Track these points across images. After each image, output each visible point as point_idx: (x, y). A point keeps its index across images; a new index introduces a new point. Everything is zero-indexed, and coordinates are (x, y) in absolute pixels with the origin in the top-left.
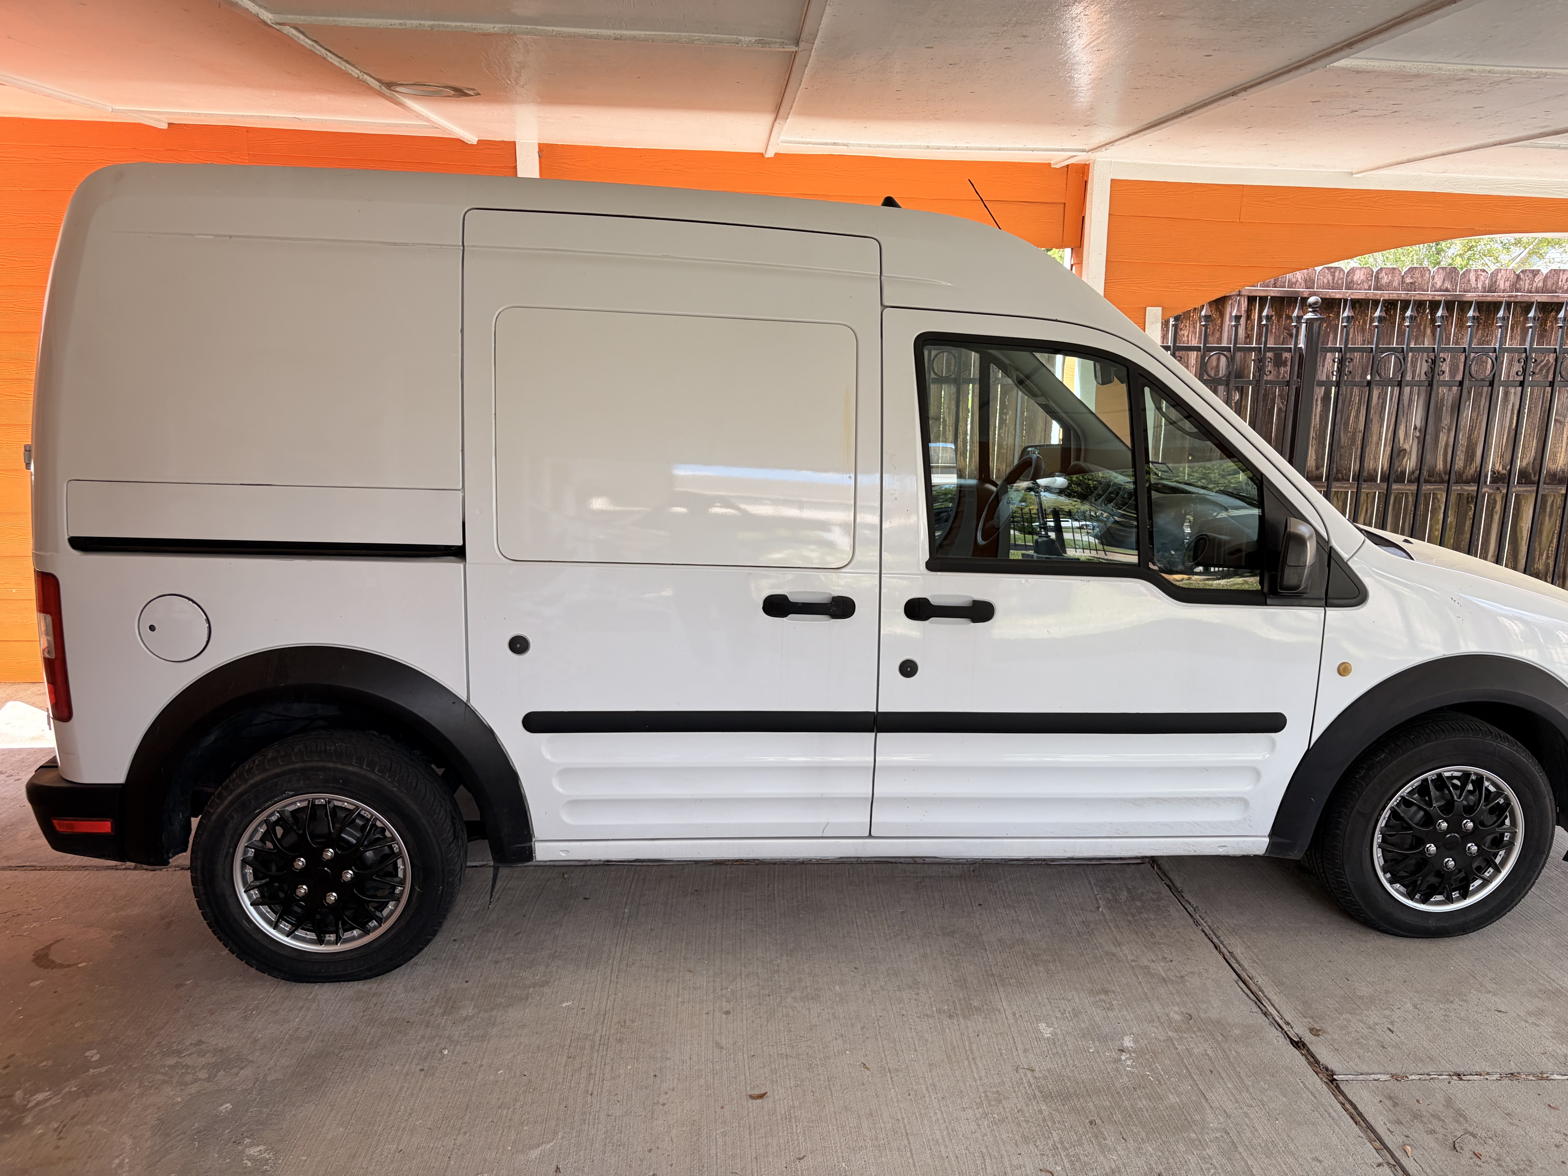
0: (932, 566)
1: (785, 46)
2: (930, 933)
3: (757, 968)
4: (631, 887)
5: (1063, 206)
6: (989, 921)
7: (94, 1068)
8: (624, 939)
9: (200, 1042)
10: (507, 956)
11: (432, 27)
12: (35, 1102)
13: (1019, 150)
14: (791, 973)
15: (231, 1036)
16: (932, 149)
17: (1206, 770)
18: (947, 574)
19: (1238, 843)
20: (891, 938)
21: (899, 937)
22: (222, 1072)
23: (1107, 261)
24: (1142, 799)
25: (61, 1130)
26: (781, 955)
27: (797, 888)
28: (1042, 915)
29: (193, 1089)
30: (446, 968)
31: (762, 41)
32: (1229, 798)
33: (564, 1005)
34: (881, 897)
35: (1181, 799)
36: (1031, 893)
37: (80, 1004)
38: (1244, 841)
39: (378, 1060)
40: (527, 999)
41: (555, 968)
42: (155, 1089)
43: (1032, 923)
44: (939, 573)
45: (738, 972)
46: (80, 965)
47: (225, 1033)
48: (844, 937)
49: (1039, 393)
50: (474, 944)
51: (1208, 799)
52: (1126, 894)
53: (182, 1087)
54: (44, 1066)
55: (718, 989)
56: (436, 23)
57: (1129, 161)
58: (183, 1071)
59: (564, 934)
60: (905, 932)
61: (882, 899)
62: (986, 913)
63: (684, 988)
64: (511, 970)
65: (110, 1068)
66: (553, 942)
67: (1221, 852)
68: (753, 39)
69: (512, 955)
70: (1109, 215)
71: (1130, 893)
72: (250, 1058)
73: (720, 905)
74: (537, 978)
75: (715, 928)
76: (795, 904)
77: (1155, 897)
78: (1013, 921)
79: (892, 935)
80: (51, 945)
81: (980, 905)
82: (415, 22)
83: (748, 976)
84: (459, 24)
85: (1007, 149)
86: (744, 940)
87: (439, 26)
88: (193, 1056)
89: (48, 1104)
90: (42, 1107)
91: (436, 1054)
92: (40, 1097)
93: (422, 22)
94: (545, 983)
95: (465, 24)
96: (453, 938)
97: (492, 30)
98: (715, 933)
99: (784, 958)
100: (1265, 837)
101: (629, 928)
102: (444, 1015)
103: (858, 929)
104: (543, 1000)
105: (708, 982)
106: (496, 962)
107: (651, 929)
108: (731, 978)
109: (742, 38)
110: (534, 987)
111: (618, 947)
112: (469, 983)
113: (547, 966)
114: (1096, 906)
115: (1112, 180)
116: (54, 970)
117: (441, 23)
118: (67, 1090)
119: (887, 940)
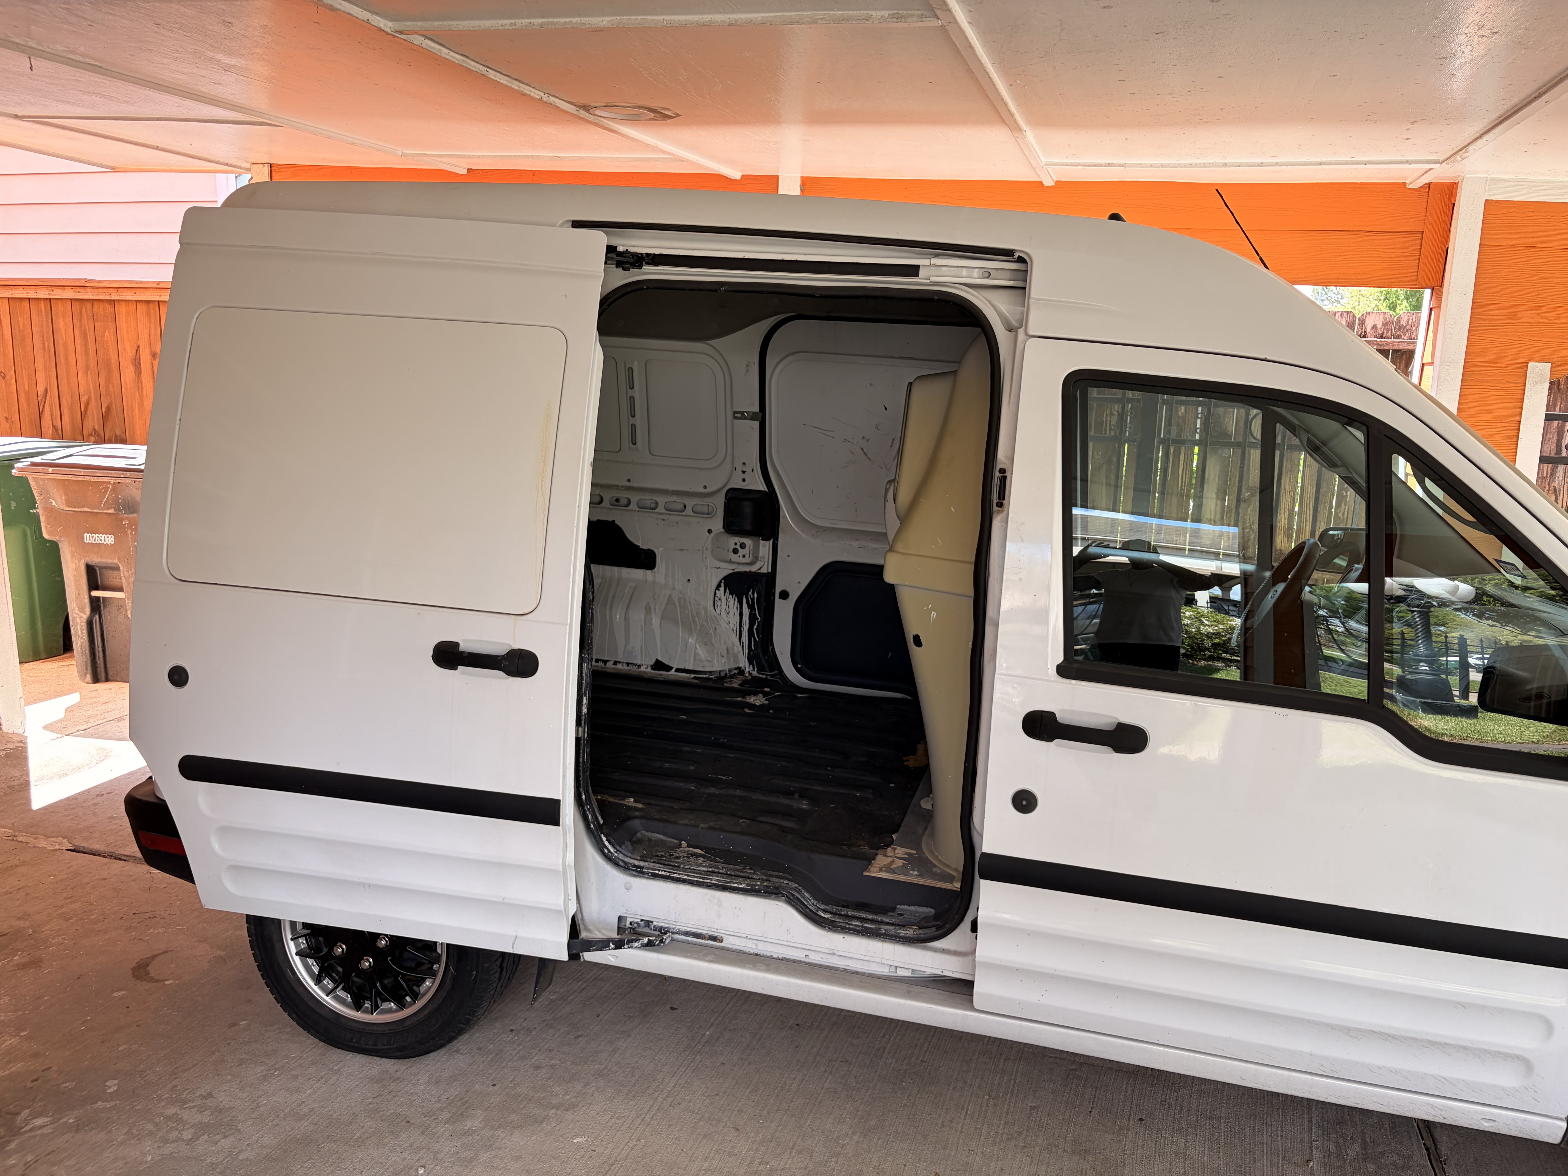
0: (1064, 671)
1: (925, 19)
2: (1056, 1146)
3: (816, 1145)
4: (727, 1004)
5: (1419, 235)
6: (1143, 1146)
7: (103, 1102)
8: (686, 1069)
9: (210, 1095)
10: (552, 1062)
11: (541, 25)
12: (31, 1126)
13: (1347, 163)
14: (853, 1161)
15: (239, 1095)
16: (1230, 166)
17: (1461, 1006)
18: (1084, 683)
19: (1514, 1119)
20: (1000, 1142)
21: (1013, 1142)
22: (206, 1136)
23: (1473, 303)
24: (1360, 1030)
25: (30, 1166)
26: (854, 1133)
27: (916, 1045)
28: (1221, 1155)
29: (167, 1150)
30: (483, 1062)
31: (897, 15)
32: (1499, 1052)
33: (575, 1141)
34: (1015, 1079)
35: (1421, 1041)
36: (1219, 1119)
37: (138, 1026)
38: (1525, 1120)
39: (352, 1162)
40: (542, 1122)
41: (594, 1088)
42: (138, 1140)
43: (1203, 1163)
44: (1073, 682)
45: (791, 1144)
46: (167, 983)
47: (237, 1091)
48: (943, 1126)
49: (1339, 463)
50: (528, 1040)
51: (1465, 1048)
52: (1358, 1149)
53: (161, 1145)
54: (66, 1087)
55: (757, 1161)
56: (545, 20)
57: (1512, 177)
58: (175, 1125)
59: (627, 1047)
60: (1023, 1136)
61: (1015, 1082)
62: (1144, 1134)
63: (717, 1152)
64: (547, 1081)
65: (116, 1105)
66: (609, 1056)
67: (1486, 1126)
68: (886, 13)
69: (559, 1062)
70: (1480, 244)
71: (1365, 1149)
72: (240, 1126)
73: (815, 1050)
74: (568, 1097)
75: (795, 1078)
76: (904, 1067)
77: (1400, 1162)
78: (1177, 1153)
79: (1005, 1136)
80: (158, 955)
81: (1141, 1120)
82: (525, 21)
83: (800, 1152)
84: (567, 20)
85: (1330, 163)
86: (820, 1102)
87: (548, 24)
88: (193, 1110)
89: (39, 1132)
90: (33, 1134)
91: (411, 1171)
92: (39, 1122)
93: (532, 21)
94: (573, 1107)
95: (574, 20)
96: (511, 1028)
97: (601, 25)
98: (791, 1086)
99: (856, 1138)
100: (1561, 1119)
101: (698, 1057)
102: (447, 1122)
103: (965, 1119)
104: (558, 1127)
105: (749, 1150)
106: (538, 1067)
107: (722, 1063)
108: (779, 1151)
109: (873, 13)
110: (557, 1109)
111: (674, 1078)
112: (495, 1087)
113: (587, 1084)
114: (1307, 1158)
115: (1486, 201)
116: (143, 982)
117: (550, 20)
118: (65, 1120)
119: (994, 1143)
